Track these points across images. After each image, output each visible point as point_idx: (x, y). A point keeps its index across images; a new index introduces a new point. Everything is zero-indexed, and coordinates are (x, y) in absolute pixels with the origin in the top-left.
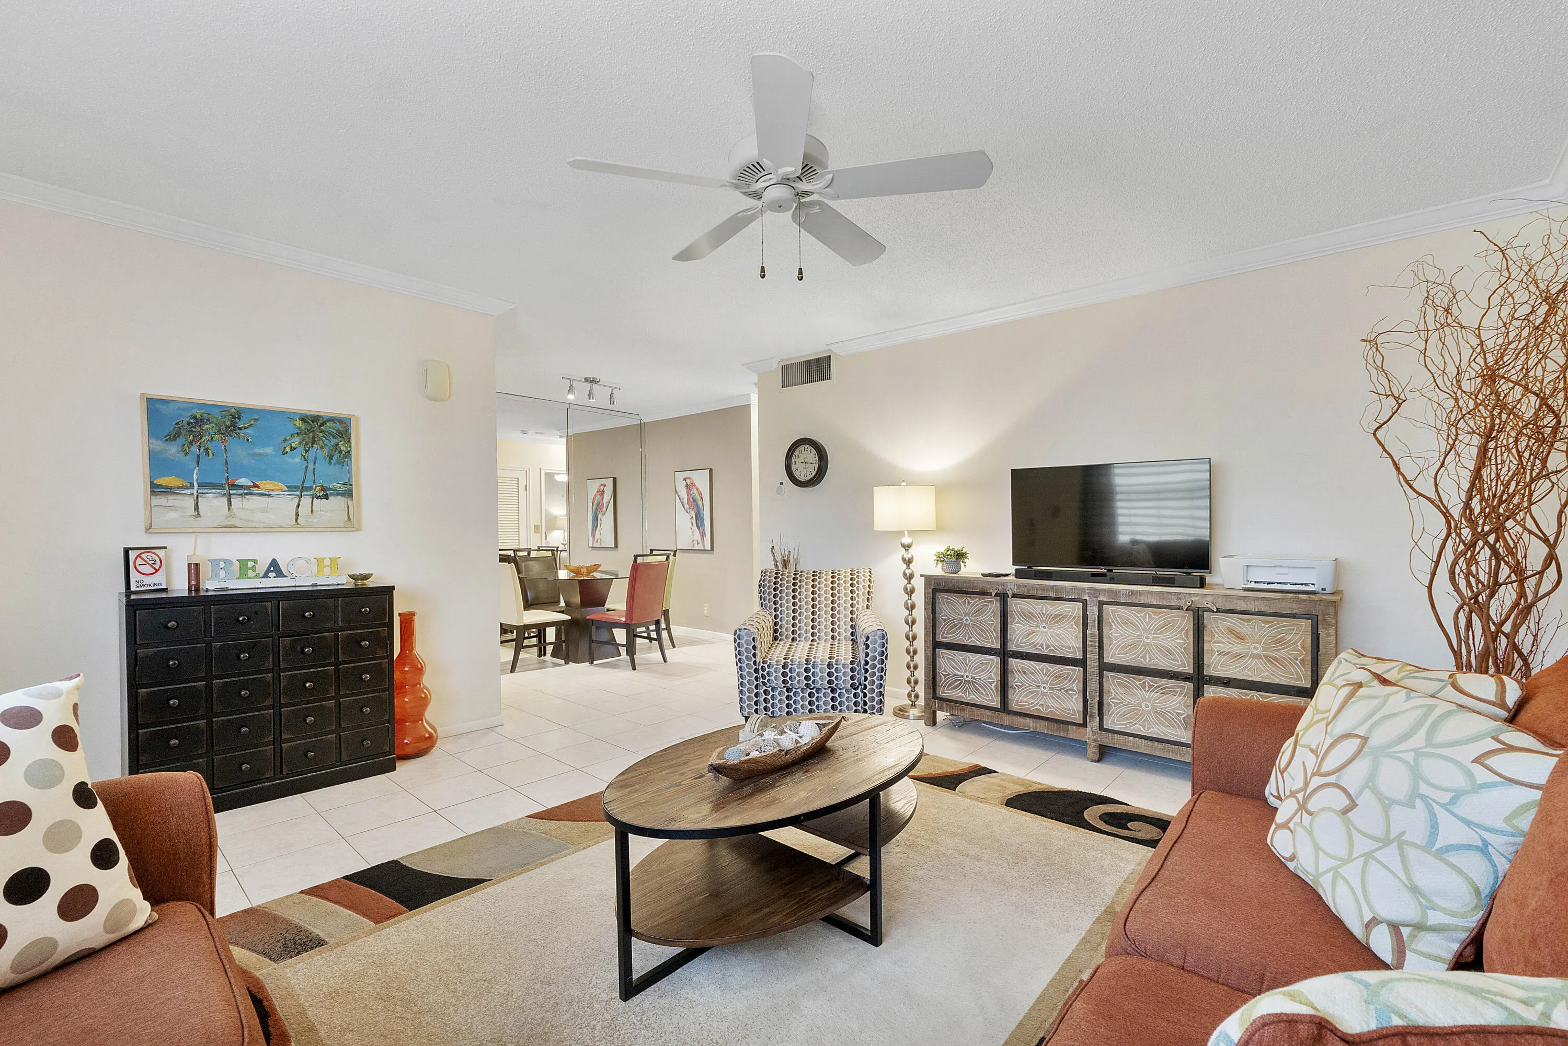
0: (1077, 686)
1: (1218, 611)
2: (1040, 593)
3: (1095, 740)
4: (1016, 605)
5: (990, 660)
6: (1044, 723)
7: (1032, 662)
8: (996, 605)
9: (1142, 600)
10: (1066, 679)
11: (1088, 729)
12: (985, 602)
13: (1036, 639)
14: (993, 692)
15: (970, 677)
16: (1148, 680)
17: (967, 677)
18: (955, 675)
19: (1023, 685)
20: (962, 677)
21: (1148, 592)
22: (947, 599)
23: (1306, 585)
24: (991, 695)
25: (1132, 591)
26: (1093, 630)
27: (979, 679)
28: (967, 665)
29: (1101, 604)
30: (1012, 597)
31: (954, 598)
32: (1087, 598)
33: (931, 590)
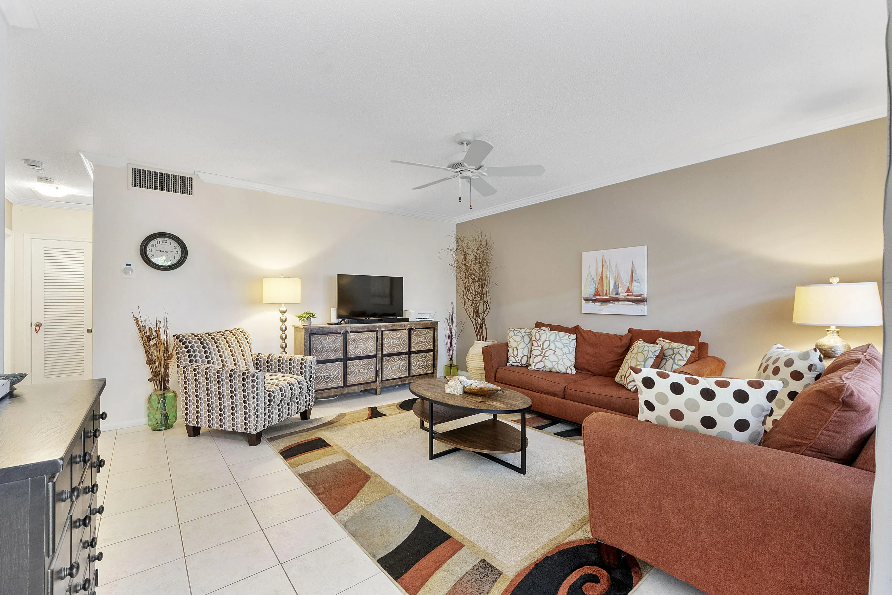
0: (373, 366)
1: (416, 329)
2: (361, 330)
3: (380, 386)
4: (351, 336)
5: (338, 364)
6: (362, 386)
7: (356, 361)
8: (342, 337)
9: (395, 328)
10: (369, 364)
11: (378, 382)
12: (337, 337)
13: (359, 350)
14: (340, 379)
15: (328, 375)
16: (396, 357)
17: (327, 375)
18: (321, 376)
19: (353, 372)
20: (325, 376)
21: (396, 325)
22: (317, 338)
23: (424, 319)
24: (339, 381)
25: (392, 325)
26: (379, 342)
27: (333, 375)
28: (327, 370)
29: (382, 331)
30: (350, 333)
31: (320, 337)
32: (378, 330)
33: (308, 335)
